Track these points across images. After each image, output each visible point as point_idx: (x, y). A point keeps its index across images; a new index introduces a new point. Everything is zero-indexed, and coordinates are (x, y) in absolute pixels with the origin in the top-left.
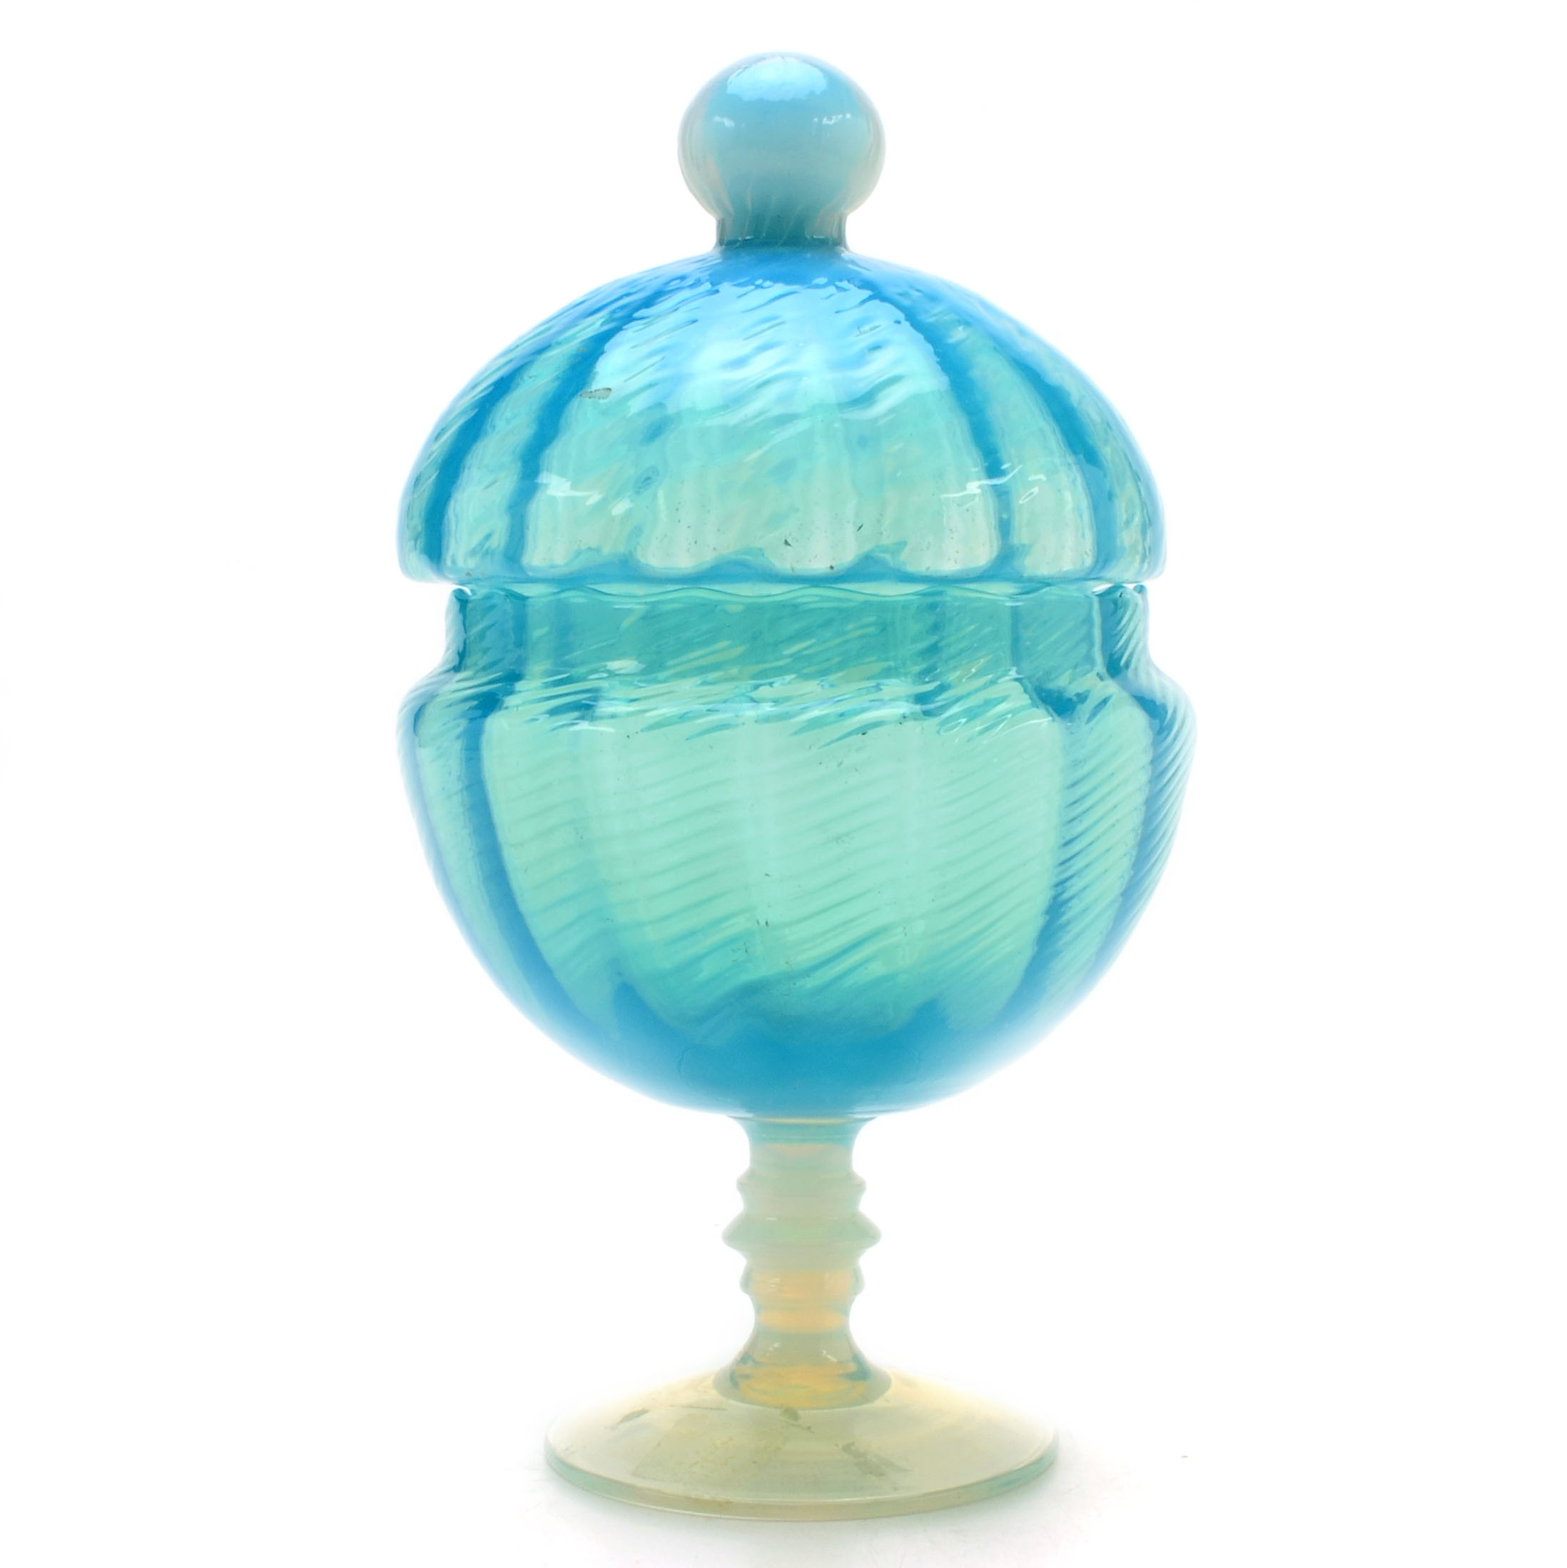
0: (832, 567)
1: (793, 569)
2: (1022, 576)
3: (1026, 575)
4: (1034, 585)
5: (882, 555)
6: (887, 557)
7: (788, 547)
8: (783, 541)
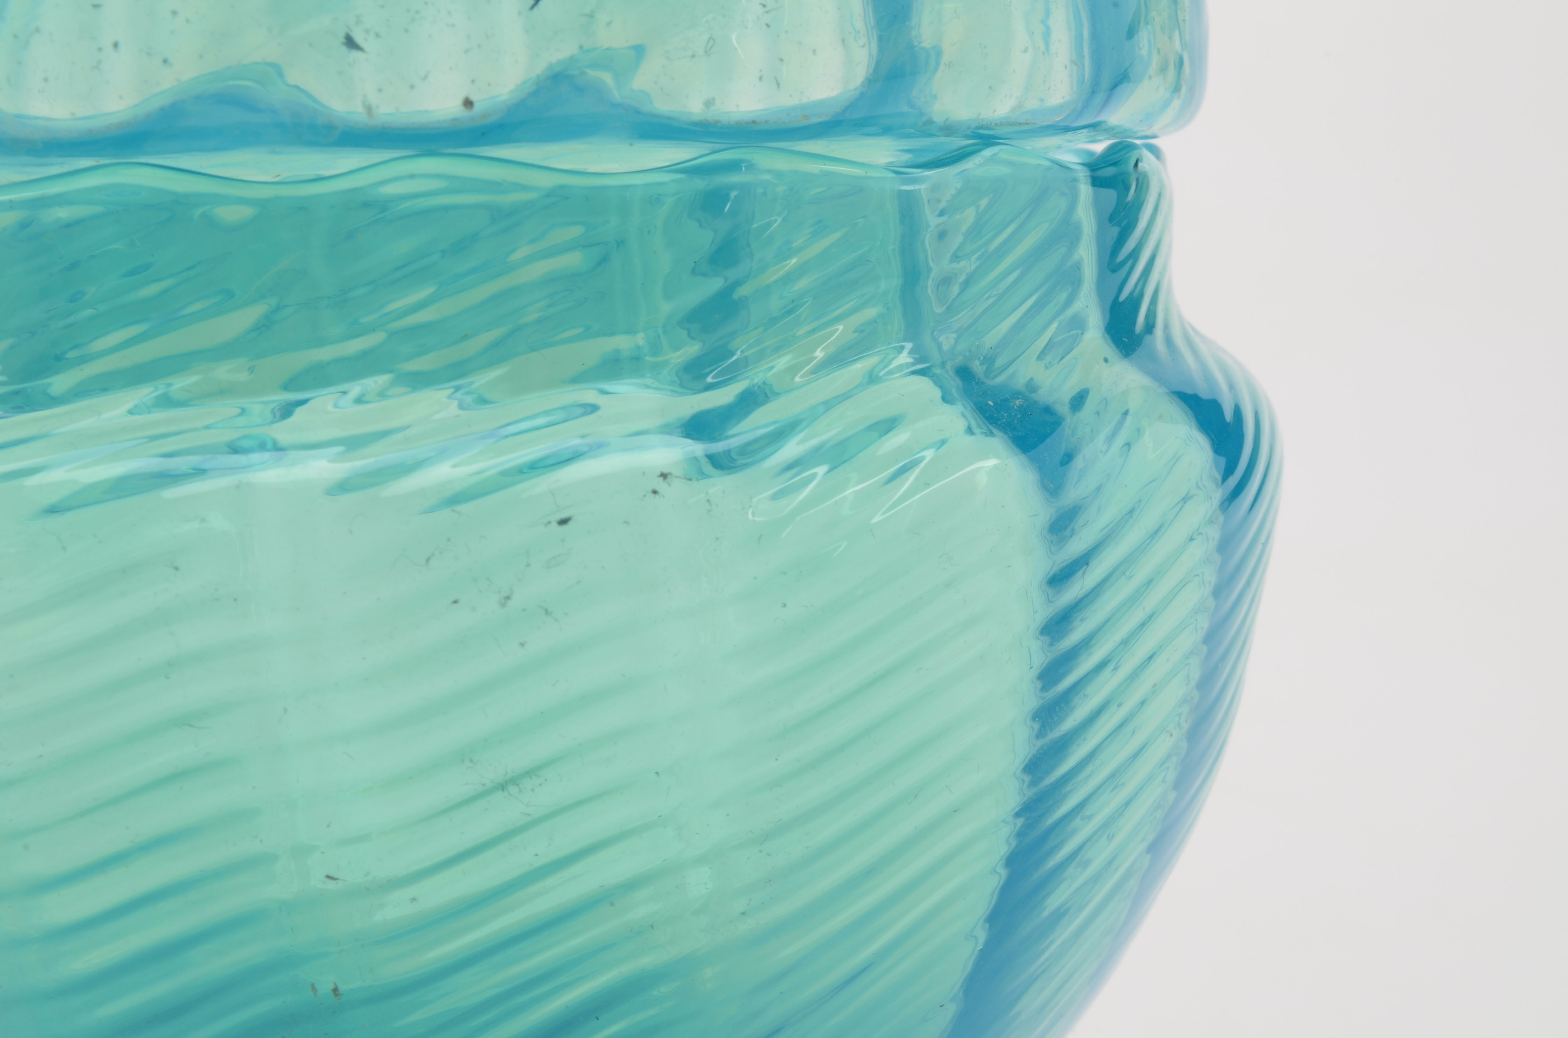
0: (468, 103)
1: (369, 109)
2: (930, 122)
3: (939, 119)
4: (959, 142)
5: (593, 73)
6: (607, 78)
7: (355, 54)
8: (342, 39)
